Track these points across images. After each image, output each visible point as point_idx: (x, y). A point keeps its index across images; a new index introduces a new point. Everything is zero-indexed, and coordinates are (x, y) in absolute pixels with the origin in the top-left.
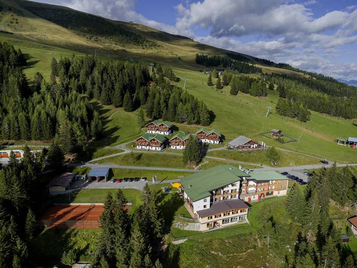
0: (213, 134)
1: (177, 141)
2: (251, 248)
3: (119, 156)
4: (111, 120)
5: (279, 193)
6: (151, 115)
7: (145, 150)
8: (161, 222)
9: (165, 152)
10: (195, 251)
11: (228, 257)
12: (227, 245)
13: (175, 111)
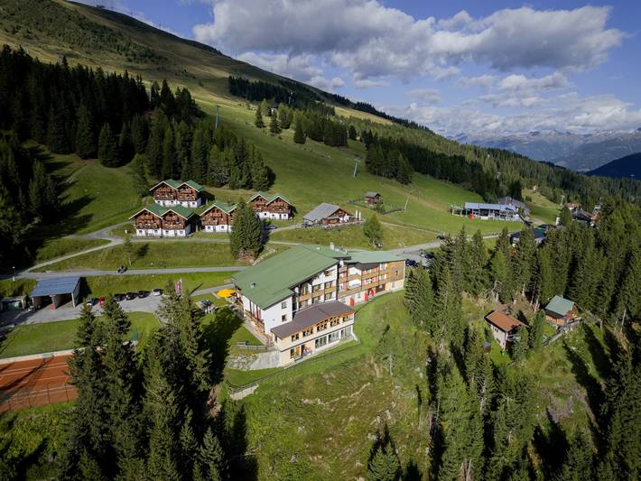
0: (277, 200)
1: (216, 214)
2: (367, 382)
3: (99, 252)
4: (73, 184)
5: (393, 286)
6: (160, 173)
7: (154, 237)
8: (205, 357)
9: (195, 238)
10: (275, 405)
11: (332, 405)
12: (329, 383)
13: (205, 164)
